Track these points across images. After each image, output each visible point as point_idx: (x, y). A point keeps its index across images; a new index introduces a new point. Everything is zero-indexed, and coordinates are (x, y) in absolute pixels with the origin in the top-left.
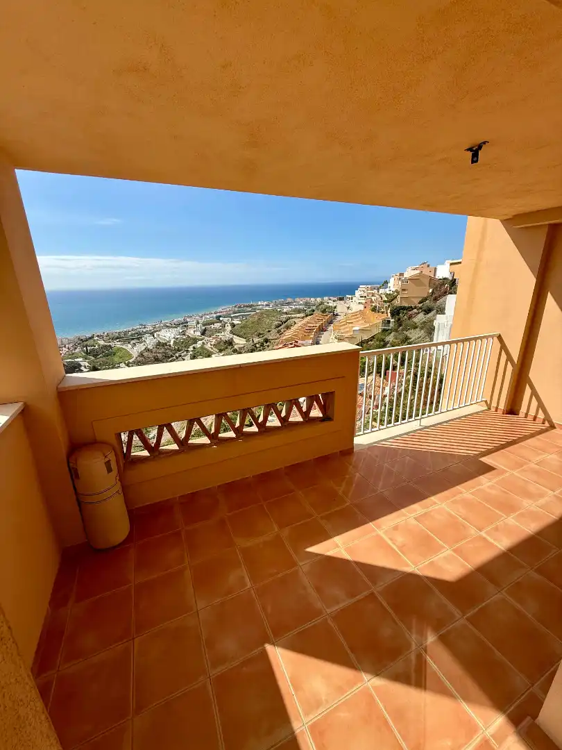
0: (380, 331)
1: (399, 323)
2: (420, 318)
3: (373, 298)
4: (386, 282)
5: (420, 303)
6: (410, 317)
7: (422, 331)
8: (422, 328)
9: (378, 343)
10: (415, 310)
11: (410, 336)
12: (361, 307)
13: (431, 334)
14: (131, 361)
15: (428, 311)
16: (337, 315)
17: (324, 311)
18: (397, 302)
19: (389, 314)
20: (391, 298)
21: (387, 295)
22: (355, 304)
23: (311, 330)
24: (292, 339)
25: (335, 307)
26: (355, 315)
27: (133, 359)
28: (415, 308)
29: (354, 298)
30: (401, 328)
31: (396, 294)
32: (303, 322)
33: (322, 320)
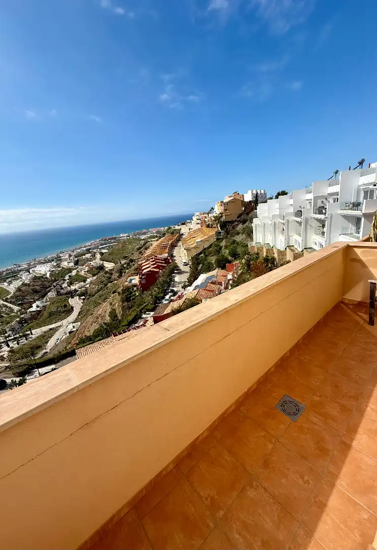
0: (215, 240)
1: (227, 233)
2: (240, 227)
3: (206, 219)
4: (213, 209)
5: (238, 218)
6: (234, 228)
7: (244, 235)
8: (243, 234)
9: (215, 248)
10: (236, 223)
11: (237, 240)
12: (199, 226)
14: (9, 297)
15: (244, 222)
16: (182, 234)
17: (172, 233)
18: (223, 219)
19: (219, 228)
20: (217, 219)
21: (214, 217)
22: (194, 225)
23: (165, 247)
24: (151, 255)
25: (180, 229)
26: (195, 231)
27: (12, 294)
28: (236, 221)
29: (193, 222)
30: (229, 236)
31: (221, 215)
32: (158, 242)
33: (172, 239)
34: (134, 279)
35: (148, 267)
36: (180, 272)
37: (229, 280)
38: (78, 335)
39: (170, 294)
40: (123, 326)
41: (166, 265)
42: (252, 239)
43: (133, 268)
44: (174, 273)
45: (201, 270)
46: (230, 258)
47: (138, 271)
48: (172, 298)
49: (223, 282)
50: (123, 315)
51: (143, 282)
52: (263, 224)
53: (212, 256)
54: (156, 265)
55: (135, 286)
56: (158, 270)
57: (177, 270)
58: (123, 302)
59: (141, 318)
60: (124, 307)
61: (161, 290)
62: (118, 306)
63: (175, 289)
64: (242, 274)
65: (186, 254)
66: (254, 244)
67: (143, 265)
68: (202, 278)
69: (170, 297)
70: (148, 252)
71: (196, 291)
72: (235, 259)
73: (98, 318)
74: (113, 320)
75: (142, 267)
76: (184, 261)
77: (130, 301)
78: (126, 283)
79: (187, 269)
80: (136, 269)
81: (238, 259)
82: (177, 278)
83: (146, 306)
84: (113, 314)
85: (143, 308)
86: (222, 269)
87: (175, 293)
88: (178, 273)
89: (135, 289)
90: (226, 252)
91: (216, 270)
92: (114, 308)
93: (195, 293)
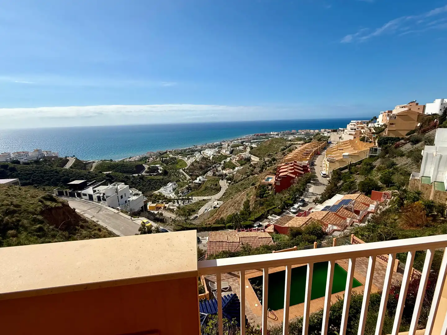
0: (367, 157)
1: (386, 151)
2: (408, 147)
3: (362, 131)
4: (376, 118)
5: (407, 135)
6: (397, 147)
7: (409, 159)
8: (408, 157)
9: (365, 166)
10: (403, 141)
11: (397, 163)
12: (352, 138)
13: (418, 161)
15: (416, 142)
16: (330, 143)
17: (319, 140)
18: (385, 134)
19: (377, 144)
20: (379, 131)
21: (375, 128)
22: (347, 135)
23: (307, 154)
24: (291, 160)
25: (329, 137)
26: (345, 143)
27: (187, 167)
28: (403, 139)
29: (345, 130)
30: (387, 155)
31: (384, 127)
32: (302, 147)
33: (318, 146)
34: (272, 178)
35: (285, 171)
36: (317, 183)
37: (369, 213)
38: (219, 212)
39: (299, 204)
40: (250, 220)
41: (303, 173)
42: (419, 167)
43: (273, 167)
44: (310, 182)
45: (340, 186)
46: (380, 184)
47: (276, 172)
48: (301, 208)
49: (361, 212)
50: (254, 208)
51: (278, 184)
52: (438, 157)
53: (358, 174)
54: (293, 171)
55: (270, 185)
56: (294, 176)
57: (314, 180)
58: (257, 197)
59: (267, 218)
60: (256, 201)
61: (292, 197)
62: (253, 198)
63: (306, 200)
64: (388, 211)
65: (328, 166)
66: (421, 174)
67: (282, 167)
68: (337, 198)
69: (299, 207)
70: (290, 156)
71: (325, 213)
72: (387, 186)
73: (235, 203)
74: (246, 210)
75: (280, 170)
76: (324, 173)
77: (262, 198)
78: (264, 181)
79: (325, 181)
80: (275, 169)
81: (392, 188)
82: (312, 189)
83: (274, 208)
84: (247, 205)
85: (270, 210)
86: (366, 195)
87: (305, 204)
88: (314, 184)
89: (270, 187)
90: (376, 177)
91: (357, 195)
92: (249, 199)
93: (323, 214)
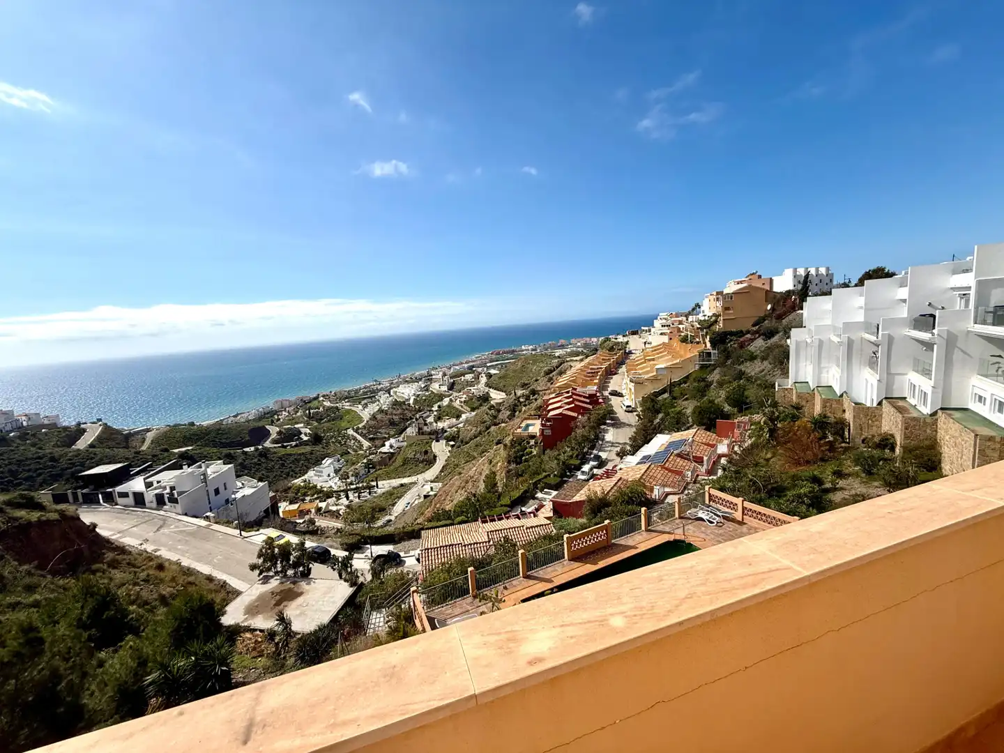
0: (697, 367)
1: (727, 355)
2: (759, 344)
3: (681, 326)
4: (698, 306)
5: (754, 325)
6: (742, 346)
7: (766, 363)
8: (763, 359)
9: (696, 384)
10: (749, 336)
11: (748, 371)
12: (665, 339)
13: (782, 363)
14: (360, 426)
15: (769, 334)
16: (630, 352)
17: (611, 349)
18: (719, 326)
19: (709, 345)
20: (707, 325)
21: (700, 322)
22: (656, 337)
23: (594, 374)
24: (566, 386)
25: (627, 343)
26: (656, 349)
27: (363, 424)
28: (748, 332)
29: (653, 330)
30: (729, 362)
31: (714, 318)
32: (583, 364)
33: (609, 359)
34: (533, 425)
35: (558, 406)
36: (617, 424)
37: (720, 456)
38: (436, 505)
39: (593, 463)
40: (502, 506)
41: (591, 407)
42: (785, 373)
43: (534, 405)
44: (605, 424)
45: (659, 424)
46: (727, 408)
47: (541, 412)
48: (595, 471)
49: (705, 458)
50: (506, 485)
51: (548, 432)
52: (817, 343)
53: (687, 399)
54: (573, 405)
55: (533, 437)
56: (575, 414)
57: (612, 419)
58: (509, 462)
59: (534, 498)
60: (508, 472)
61: (576, 453)
62: (501, 467)
63: (603, 455)
64: (753, 446)
65: (633, 390)
66: (789, 383)
67: (551, 401)
68: (660, 442)
69: (591, 469)
70: (562, 380)
71: (644, 467)
72: (740, 411)
73: (467, 482)
74: (489, 492)
75: (548, 406)
76: (627, 403)
77: (520, 463)
78: (519, 431)
79: (632, 419)
80: (539, 408)
81: (747, 412)
82: (611, 435)
83: (546, 477)
84: (491, 482)
85: (540, 480)
86: (708, 429)
87: (602, 463)
88: (613, 425)
89: (532, 442)
90: (719, 396)
91: (692, 431)
92: (494, 470)
93: (640, 470)
